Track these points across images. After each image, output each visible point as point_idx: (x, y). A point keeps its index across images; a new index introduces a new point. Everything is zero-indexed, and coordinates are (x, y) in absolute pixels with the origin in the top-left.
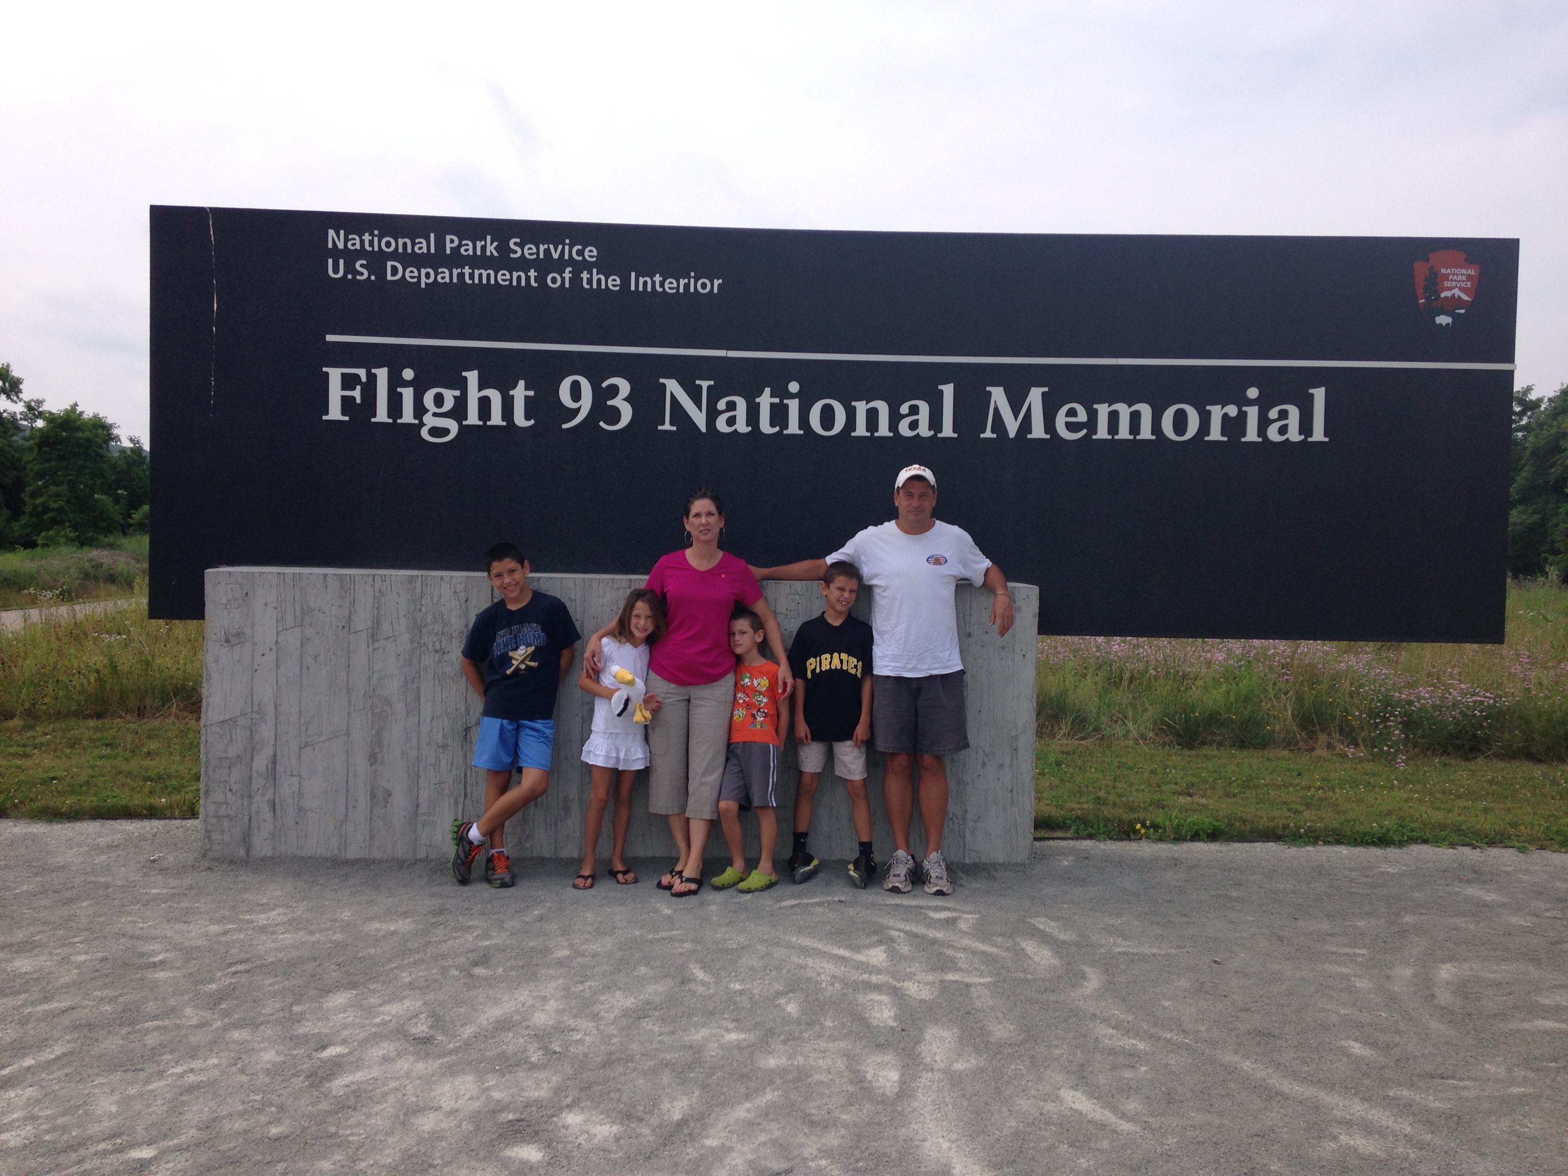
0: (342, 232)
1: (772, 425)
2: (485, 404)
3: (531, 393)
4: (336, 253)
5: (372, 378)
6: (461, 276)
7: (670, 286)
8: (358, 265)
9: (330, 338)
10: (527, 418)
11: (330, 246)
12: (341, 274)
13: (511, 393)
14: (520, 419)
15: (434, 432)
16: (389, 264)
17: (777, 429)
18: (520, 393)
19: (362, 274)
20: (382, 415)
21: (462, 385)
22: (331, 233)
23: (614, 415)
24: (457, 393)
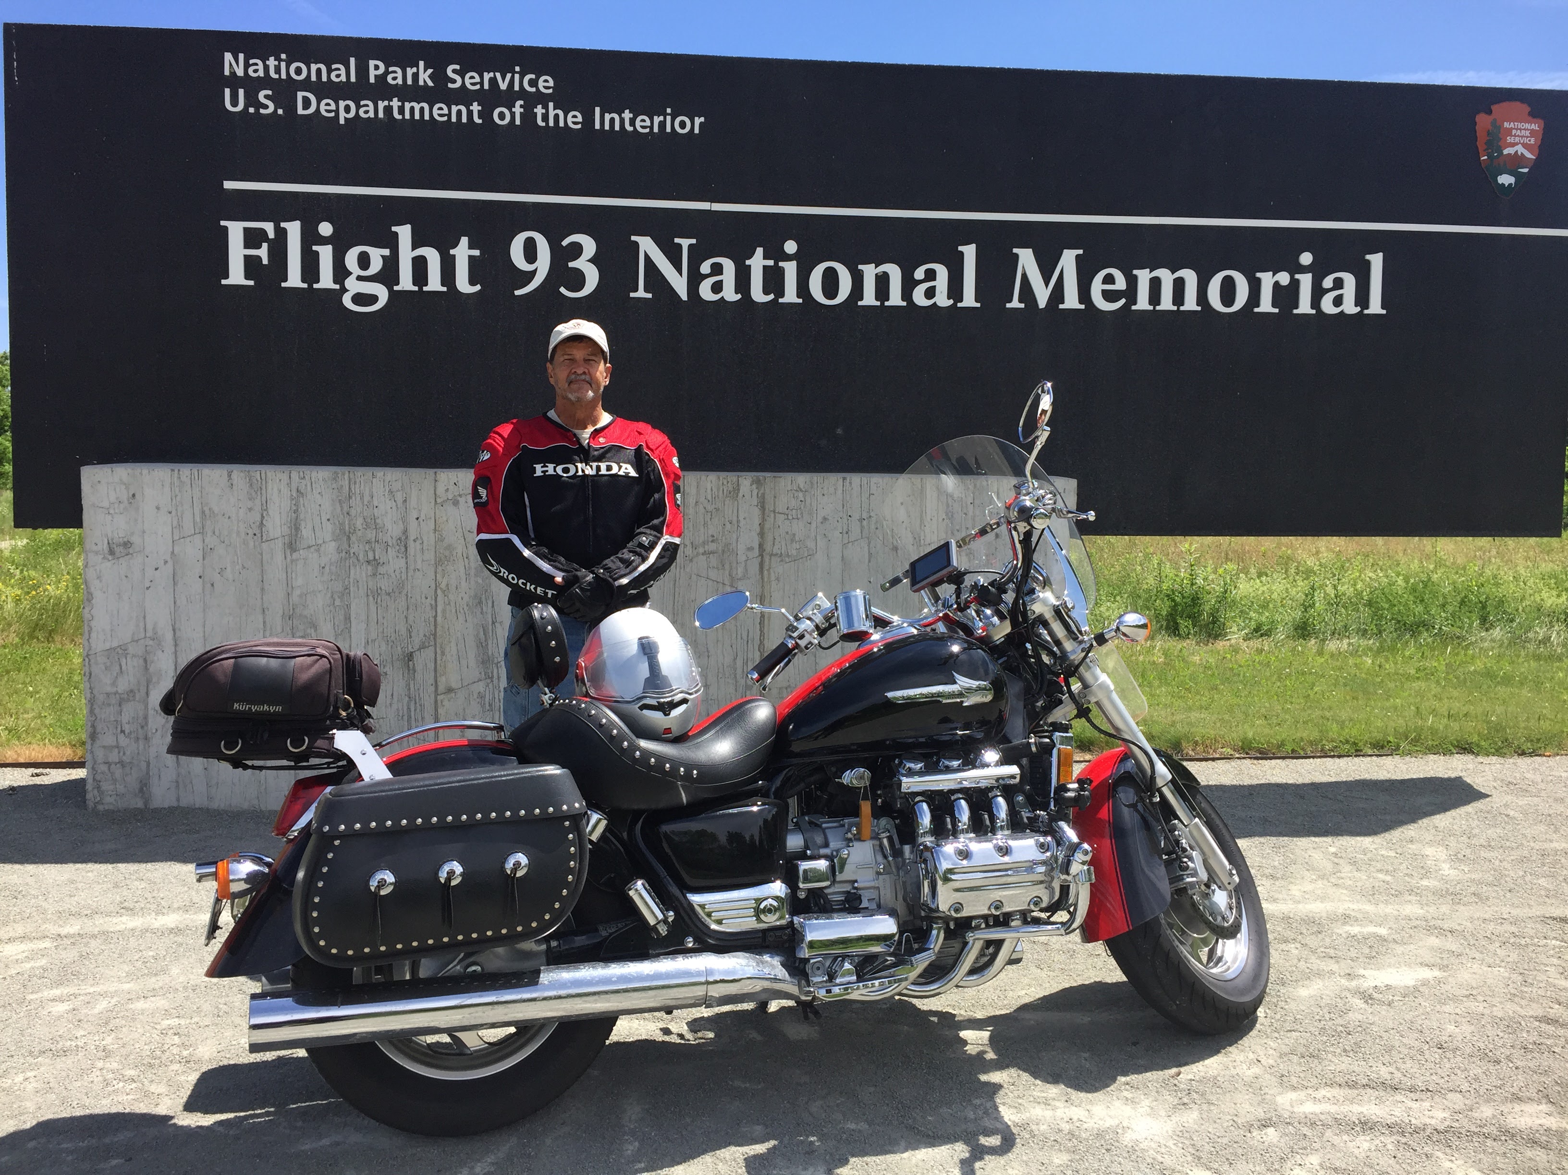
0: (241, 56)
1: (766, 292)
2: (420, 265)
3: (476, 253)
4: (234, 82)
5: (282, 234)
6: (388, 110)
7: (642, 123)
8: (261, 95)
9: (228, 185)
10: (472, 282)
11: (227, 72)
12: (240, 107)
13: (452, 252)
14: (463, 285)
15: (359, 299)
16: (300, 95)
17: (771, 297)
18: (463, 252)
19: (266, 107)
20: (294, 279)
21: (392, 242)
22: (228, 57)
23: (578, 279)
24: (386, 252)
